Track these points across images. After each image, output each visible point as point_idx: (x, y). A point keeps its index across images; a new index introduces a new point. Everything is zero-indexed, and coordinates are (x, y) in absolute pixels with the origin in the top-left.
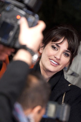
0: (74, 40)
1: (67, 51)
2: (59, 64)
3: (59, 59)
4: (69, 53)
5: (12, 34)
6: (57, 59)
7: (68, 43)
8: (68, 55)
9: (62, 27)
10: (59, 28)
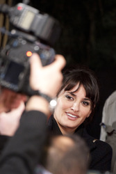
0: (91, 84)
1: (85, 99)
2: (78, 117)
3: (78, 111)
4: (89, 101)
5: (22, 76)
6: (75, 112)
7: (85, 89)
8: (88, 104)
9: (74, 70)
10: (71, 72)
